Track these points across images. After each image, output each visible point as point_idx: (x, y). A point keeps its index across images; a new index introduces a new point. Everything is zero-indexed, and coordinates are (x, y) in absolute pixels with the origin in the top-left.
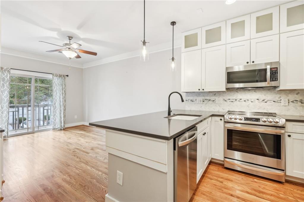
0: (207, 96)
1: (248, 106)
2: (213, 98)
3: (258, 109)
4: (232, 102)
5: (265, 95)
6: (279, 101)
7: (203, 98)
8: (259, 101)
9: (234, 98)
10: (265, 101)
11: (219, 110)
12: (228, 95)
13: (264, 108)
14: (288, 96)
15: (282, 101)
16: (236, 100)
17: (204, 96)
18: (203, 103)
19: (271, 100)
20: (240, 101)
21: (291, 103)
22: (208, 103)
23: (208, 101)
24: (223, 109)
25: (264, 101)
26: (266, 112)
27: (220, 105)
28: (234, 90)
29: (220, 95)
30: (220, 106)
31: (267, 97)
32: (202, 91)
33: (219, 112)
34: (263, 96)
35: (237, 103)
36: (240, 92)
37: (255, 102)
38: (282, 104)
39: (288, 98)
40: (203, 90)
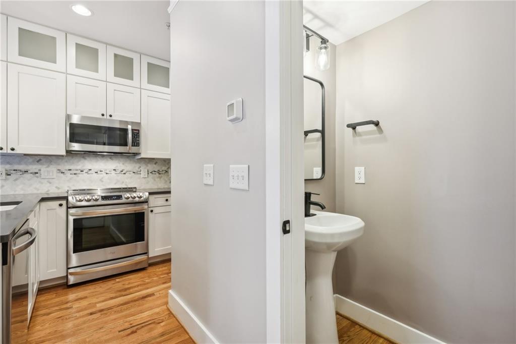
0: (19, 163)
1: (101, 180)
2: (33, 168)
3: (115, 184)
4: (75, 174)
5: (123, 164)
6: (139, 173)
7: (8, 167)
8: (116, 172)
9: (79, 167)
10: (124, 172)
11: (48, 191)
12: (66, 162)
13: (123, 182)
14: (147, 166)
15: (142, 173)
16: (81, 171)
17: (8, 163)
18: (6, 179)
19: (130, 171)
20: (89, 173)
21: (150, 174)
22: (20, 177)
23: (21, 173)
24: (56, 187)
25: (122, 172)
26: (126, 187)
27: (51, 180)
28: (78, 155)
29: (51, 161)
30: (50, 183)
31: (126, 166)
32: (10, 151)
33: (48, 194)
34: (121, 165)
35: (84, 176)
36: (88, 159)
37: (111, 174)
38: (142, 176)
39: (148, 168)
40: (13, 149)
